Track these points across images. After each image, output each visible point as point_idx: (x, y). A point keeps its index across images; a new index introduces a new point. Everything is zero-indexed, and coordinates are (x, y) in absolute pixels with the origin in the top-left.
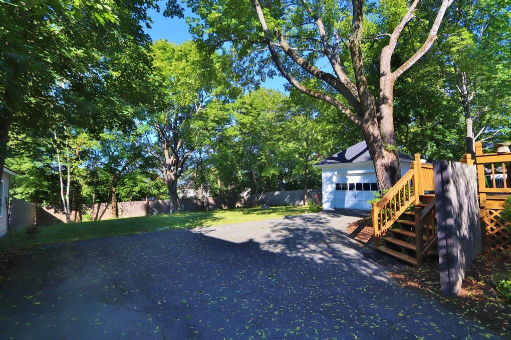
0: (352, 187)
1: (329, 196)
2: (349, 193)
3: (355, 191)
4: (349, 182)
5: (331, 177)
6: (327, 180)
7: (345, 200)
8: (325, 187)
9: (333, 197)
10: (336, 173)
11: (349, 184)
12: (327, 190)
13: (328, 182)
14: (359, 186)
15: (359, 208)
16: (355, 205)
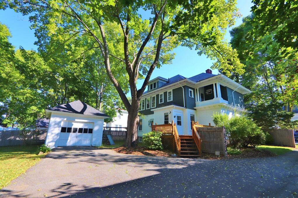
0: (75, 131)
1: (55, 137)
2: (72, 135)
3: (77, 134)
4: (73, 127)
5: (60, 122)
6: (55, 124)
7: (68, 139)
8: (52, 129)
9: (58, 137)
10: (65, 119)
11: (74, 128)
12: (53, 132)
13: (56, 126)
14: (81, 130)
15: (78, 145)
16: (76, 143)
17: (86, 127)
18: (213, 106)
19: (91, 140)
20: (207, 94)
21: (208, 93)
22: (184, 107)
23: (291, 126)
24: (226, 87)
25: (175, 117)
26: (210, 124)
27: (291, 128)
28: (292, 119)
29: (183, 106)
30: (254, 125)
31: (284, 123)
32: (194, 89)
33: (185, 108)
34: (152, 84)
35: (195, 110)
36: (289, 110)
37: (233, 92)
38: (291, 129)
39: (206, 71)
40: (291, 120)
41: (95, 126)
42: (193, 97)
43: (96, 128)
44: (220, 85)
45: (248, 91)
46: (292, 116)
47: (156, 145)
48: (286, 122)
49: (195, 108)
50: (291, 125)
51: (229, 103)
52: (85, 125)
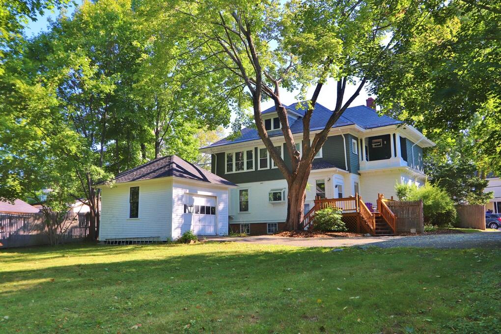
0: (197, 210)
1: (180, 221)
2: (195, 217)
3: (199, 215)
4: (195, 204)
6: (179, 199)
7: (191, 225)
8: (176, 208)
10: (188, 191)
12: (178, 212)
13: (179, 202)
16: (199, 231)
17: (208, 205)
18: (391, 170)
19: (216, 226)
20: (374, 147)
21: (375, 145)
22: (347, 169)
23: (483, 201)
24: (405, 138)
25: (336, 187)
26: (392, 197)
27: (483, 202)
28: (485, 191)
29: (345, 170)
30: (448, 199)
31: (475, 196)
32: (356, 139)
33: (348, 172)
34: (270, 120)
35: (359, 174)
36: (483, 177)
37: (412, 147)
38: (483, 204)
39: (367, 100)
40: (483, 191)
41: (219, 203)
42: (356, 153)
43: (221, 207)
44: (400, 137)
45: (429, 144)
46: (485, 185)
47: (339, 226)
48: (477, 194)
49: (359, 172)
50: (484, 199)
51: (409, 165)
52: (208, 201)
